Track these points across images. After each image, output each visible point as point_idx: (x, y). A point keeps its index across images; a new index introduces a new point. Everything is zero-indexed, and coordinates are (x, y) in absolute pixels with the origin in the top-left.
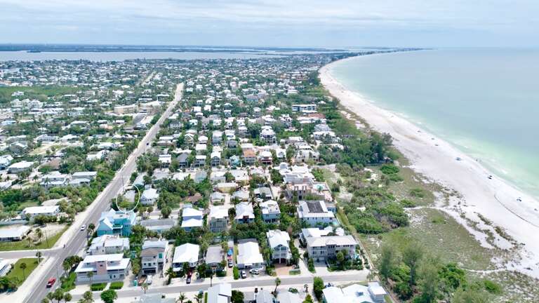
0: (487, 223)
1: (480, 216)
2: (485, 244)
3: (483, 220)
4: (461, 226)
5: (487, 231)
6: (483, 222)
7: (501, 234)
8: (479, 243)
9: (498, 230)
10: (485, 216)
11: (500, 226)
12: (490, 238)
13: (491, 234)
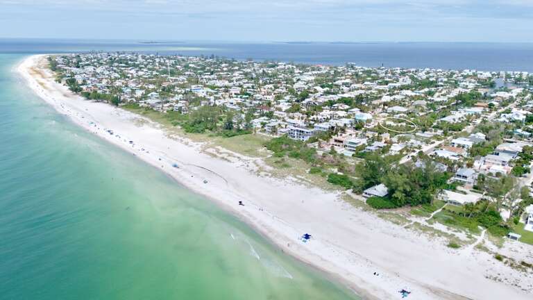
0: (223, 158)
1: (228, 161)
2: (219, 147)
3: (226, 159)
4: (236, 152)
5: (221, 153)
6: (225, 157)
7: (213, 154)
8: (223, 147)
9: (215, 156)
10: (225, 162)
11: (215, 158)
12: (218, 151)
13: (218, 152)
